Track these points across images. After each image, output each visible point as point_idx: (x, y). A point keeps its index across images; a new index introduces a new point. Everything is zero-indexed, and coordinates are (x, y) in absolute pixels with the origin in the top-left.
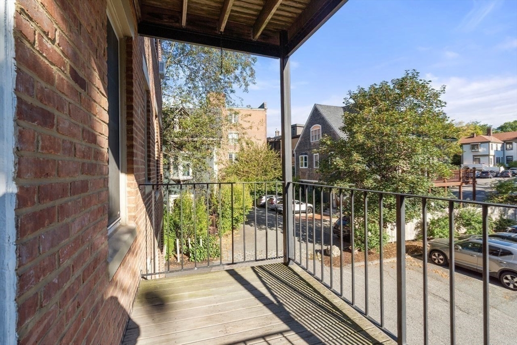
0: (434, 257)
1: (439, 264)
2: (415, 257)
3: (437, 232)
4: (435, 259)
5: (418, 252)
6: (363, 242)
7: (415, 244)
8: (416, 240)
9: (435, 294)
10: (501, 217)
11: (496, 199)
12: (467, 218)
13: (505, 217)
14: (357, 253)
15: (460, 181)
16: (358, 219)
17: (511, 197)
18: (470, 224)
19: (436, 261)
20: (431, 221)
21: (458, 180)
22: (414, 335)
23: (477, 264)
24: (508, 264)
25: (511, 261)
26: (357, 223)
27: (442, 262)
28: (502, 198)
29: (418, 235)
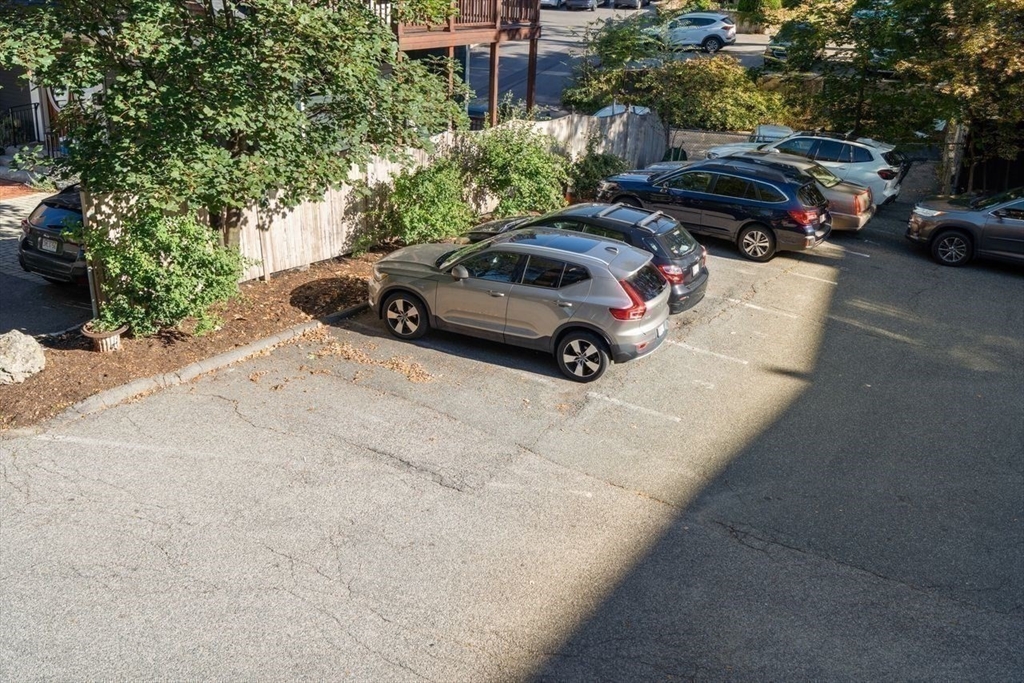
0: (391, 315)
1: (406, 337)
2: (336, 322)
3: (412, 222)
4: (395, 322)
5: (348, 303)
6: (139, 301)
7: (344, 271)
8: (348, 255)
9: (380, 449)
10: (590, 148)
11: (594, 82)
12: (500, 162)
13: (599, 151)
14: (119, 346)
15: (494, 27)
16: (117, 199)
17: (629, 75)
18: (507, 182)
19: (399, 328)
20: (397, 184)
21: (489, 23)
22: (290, 619)
23: (506, 319)
24: (580, 307)
25: (585, 299)
26: (113, 219)
27: (413, 327)
28: (608, 81)
29: (354, 238)
